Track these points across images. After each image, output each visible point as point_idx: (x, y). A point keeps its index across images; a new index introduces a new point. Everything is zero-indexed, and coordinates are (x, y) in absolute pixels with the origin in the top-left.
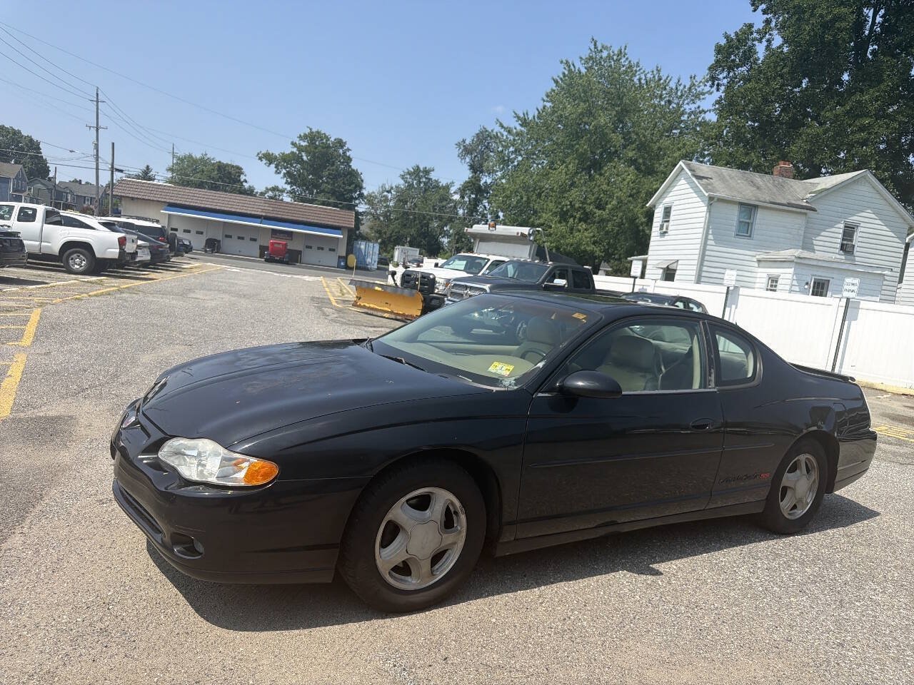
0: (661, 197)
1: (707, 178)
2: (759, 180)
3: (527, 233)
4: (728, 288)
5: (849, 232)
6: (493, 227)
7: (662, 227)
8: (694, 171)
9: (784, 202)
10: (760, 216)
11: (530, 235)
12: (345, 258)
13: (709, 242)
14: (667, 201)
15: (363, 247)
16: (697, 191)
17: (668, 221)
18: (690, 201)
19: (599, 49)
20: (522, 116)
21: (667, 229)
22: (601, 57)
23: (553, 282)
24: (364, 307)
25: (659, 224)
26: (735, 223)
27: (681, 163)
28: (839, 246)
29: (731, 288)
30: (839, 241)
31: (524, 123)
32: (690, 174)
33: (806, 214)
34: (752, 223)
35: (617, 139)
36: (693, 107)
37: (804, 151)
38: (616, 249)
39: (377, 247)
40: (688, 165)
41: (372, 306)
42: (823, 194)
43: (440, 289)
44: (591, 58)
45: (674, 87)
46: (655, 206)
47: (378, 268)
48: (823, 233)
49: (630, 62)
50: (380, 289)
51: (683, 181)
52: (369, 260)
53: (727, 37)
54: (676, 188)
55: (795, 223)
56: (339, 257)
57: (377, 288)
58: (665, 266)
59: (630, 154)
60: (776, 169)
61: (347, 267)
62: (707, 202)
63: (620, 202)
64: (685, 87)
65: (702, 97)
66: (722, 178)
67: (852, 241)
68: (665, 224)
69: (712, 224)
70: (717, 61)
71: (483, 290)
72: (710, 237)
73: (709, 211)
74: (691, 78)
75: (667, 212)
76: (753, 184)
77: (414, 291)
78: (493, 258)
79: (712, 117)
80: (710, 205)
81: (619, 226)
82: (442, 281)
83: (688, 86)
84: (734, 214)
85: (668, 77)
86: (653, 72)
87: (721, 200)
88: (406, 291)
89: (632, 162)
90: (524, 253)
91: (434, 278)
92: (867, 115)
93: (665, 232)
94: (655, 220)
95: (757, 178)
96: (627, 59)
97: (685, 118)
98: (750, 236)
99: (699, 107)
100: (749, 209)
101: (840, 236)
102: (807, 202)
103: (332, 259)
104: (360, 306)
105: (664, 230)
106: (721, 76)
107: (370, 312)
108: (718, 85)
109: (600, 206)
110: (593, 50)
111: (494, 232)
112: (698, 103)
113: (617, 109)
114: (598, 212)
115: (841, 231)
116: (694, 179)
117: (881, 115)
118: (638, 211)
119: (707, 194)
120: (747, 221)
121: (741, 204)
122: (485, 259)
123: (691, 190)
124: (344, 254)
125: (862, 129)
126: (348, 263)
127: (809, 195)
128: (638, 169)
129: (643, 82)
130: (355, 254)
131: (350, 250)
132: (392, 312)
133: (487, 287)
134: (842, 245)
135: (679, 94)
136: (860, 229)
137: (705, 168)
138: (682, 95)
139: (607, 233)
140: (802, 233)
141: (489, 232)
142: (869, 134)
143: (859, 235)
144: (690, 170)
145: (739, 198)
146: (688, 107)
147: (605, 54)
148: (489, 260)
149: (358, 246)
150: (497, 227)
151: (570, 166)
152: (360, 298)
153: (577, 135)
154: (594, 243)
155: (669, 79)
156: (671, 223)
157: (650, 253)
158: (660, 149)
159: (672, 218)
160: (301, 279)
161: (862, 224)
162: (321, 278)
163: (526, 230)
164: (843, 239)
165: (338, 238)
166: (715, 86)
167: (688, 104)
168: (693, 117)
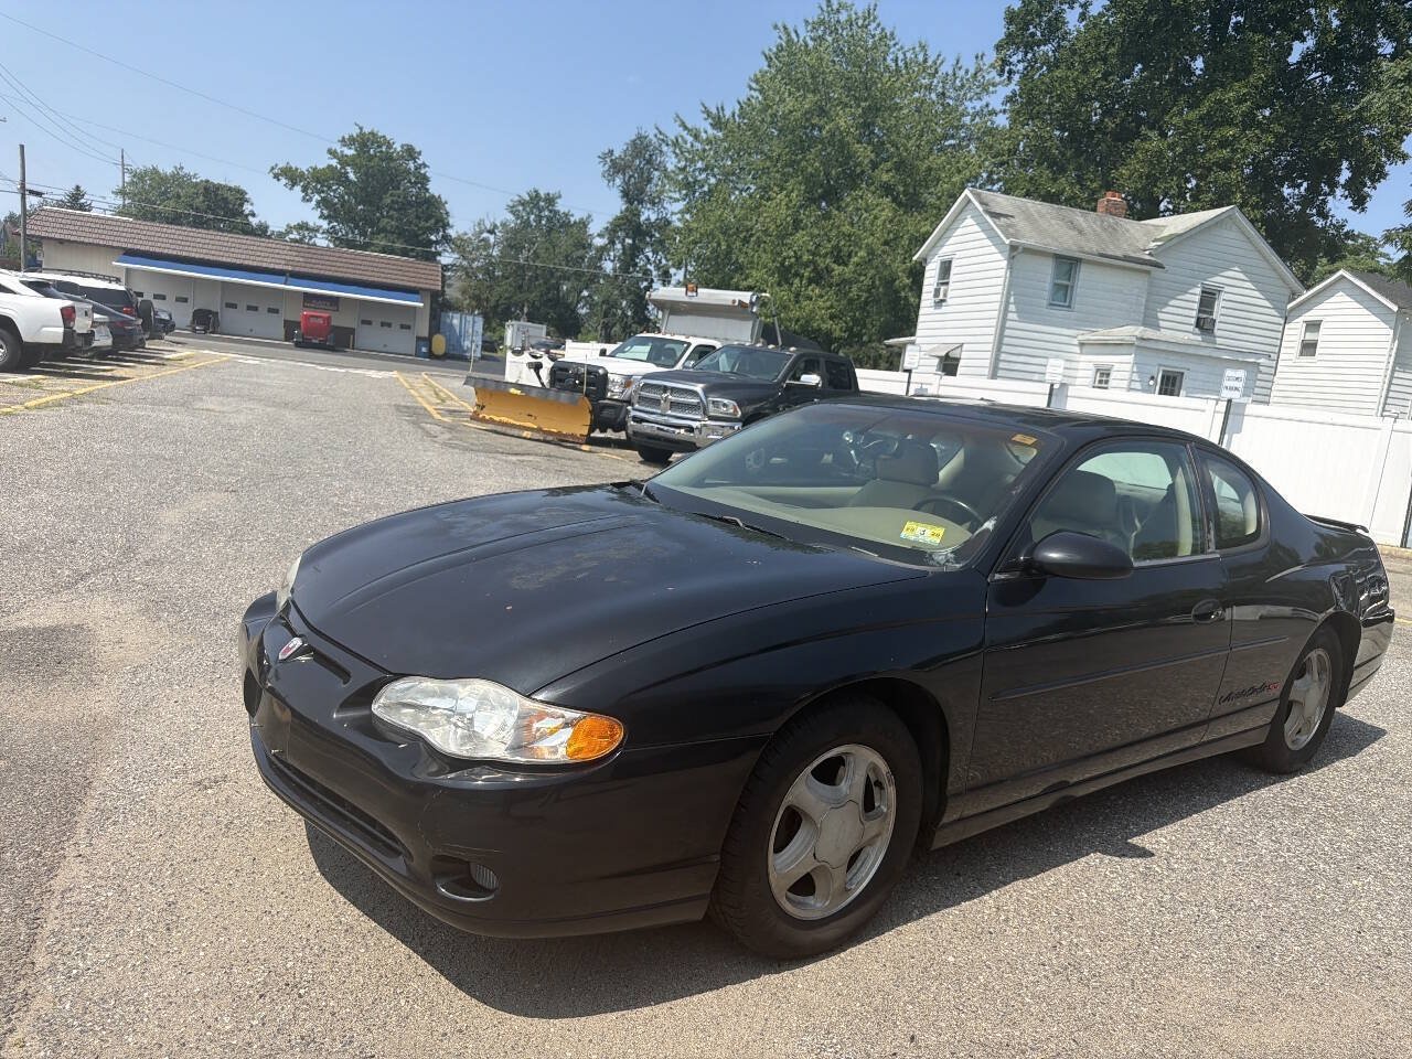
0: (934, 246)
1: (1006, 216)
2: (1081, 219)
3: (748, 302)
4: (1052, 385)
5: (1208, 299)
6: (693, 291)
7: (937, 292)
8: (987, 205)
9: (1119, 254)
10: (1084, 275)
11: (752, 304)
12: (428, 341)
13: (1010, 316)
14: (945, 251)
15: (456, 322)
16: (992, 236)
17: (947, 283)
18: (981, 251)
19: (835, 7)
20: (714, 111)
21: (945, 295)
22: (838, 21)
23: (798, 379)
24: (492, 421)
25: (932, 289)
26: (1048, 286)
27: (966, 192)
28: (1193, 321)
29: (1056, 387)
30: (1194, 313)
31: (718, 123)
32: (981, 209)
33: (1148, 272)
34: (1072, 287)
35: (864, 153)
36: (978, 105)
37: (1141, 177)
38: (864, 326)
39: (480, 322)
40: (978, 196)
41: (505, 419)
42: (1174, 241)
43: (615, 391)
44: (822, 22)
45: (950, 72)
46: (925, 260)
47: (483, 358)
48: (1172, 302)
49: (883, 30)
50: (519, 392)
51: (969, 221)
52: (467, 344)
54: (959, 232)
55: (1134, 285)
56: (419, 339)
57: (513, 391)
58: (943, 354)
59: (885, 177)
60: (1102, 203)
61: (431, 355)
62: (1007, 254)
63: (871, 252)
64: (967, 72)
65: (991, 89)
66: (1028, 217)
67: (1211, 313)
68: (943, 288)
69: (1015, 288)
70: (1009, 35)
71: (694, 393)
72: (1012, 307)
73: (1010, 267)
74: (977, 57)
75: (946, 268)
76: (1072, 225)
77: (578, 395)
78: (695, 342)
79: (1002, 121)
80: (1011, 259)
81: (869, 291)
82: (618, 379)
83: (972, 71)
84: (1046, 271)
85: (939, 56)
86: (914, 49)
87: (1029, 251)
88: (564, 396)
89: (887, 189)
90: (742, 333)
91: (606, 374)
92: (1230, 123)
93: (942, 301)
94: (926, 282)
95: (1077, 216)
96: (879, 25)
97: (967, 120)
98: (1069, 306)
99: (987, 105)
100: (1068, 265)
101: (1196, 306)
102: (1150, 254)
103: (406, 342)
104: (483, 420)
105: (941, 297)
106: (1014, 59)
107: (502, 430)
108: (1010, 72)
109: (840, 259)
110: (825, 9)
111: (694, 300)
112: (986, 99)
113: (863, 104)
114: (838, 269)
115: (1197, 298)
116: (988, 218)
117: (1249, 121)
118: (899, 268)
119: (1007, 242)
120: (1065, 282)
121: (1058, 258)
122: (683, 343)
123: (983, 235)
124: (425, 333)
125: (1223, 144)
126: (433, 349)
127: (1153, 245)
128: (894, 200)
129: (901, 64)
130: (444, 334)
131: (436, 326)
132: (539, 430)
133: (699, 388)
134: (1198, 319)
135: (958, 83)
136: (1223, 296)
137: (1003, 202)
138: (963, 86)
139: (851, 301)
140: (1144, 300)
141: (687, 299)
142: (1234, 151)
143: (1223, 304)
144: (982, 203)
145: (1054, 247)
146: (972, 106)
147: (843, 17)
148: (689, 344)
149: (448, 321)
150: (700, 290)
151: (794, 195)
152: (483, 407)
153: (803, 146)
154: (832, 317)
155: (941, 58)
156: (951, 286)
157: (919, 333)
158: (930, 169)
159: (953, 278)
160: (364, 376)
161: (1227, 289)
162: (395, 374)
163: (746, 297)
164: (1200, 311)
165: (415, 307)
166: (1006, 74)
167: (971, 99)
168: (977, 119)
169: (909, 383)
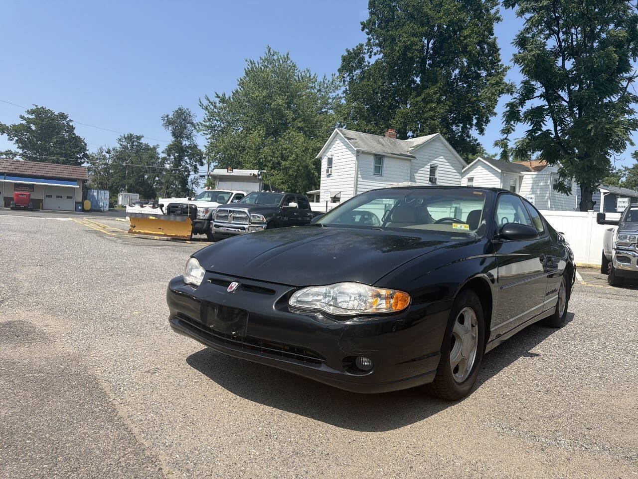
0: (325, 152)
1: (353, 139)
2: (382, 140)
3: (257, 174)
4: (386, 205)
5: (433, 170)
6: (231, 170)
7: (328, 171)
8: (345, 134)
9: (398, 153)
10: (386, 163)
11: (259, 175)
12: (82, 203)
13: (359, 179)
14: (329, 154)
15: (95, 194)
16: (348, 147)
17: (331, 167)
18: (345, 154)
19: (272, 53)
20: (221, 96)
21: (331, 172)
22: (274, 59)
23: (288, 205)
24: (139, 233)
25: (325, 170)
26: (373, 167)
27: (336, 129)
28: (428, 179)
29: (387, 205)
30: (428, 176)
31: (223, 100)
32: (343, 136)
33: (410, 160)
34: (382, 167)
35: (290, 115)
36: (334, 95)
37: (401, 123)
38: (296, 186)
39: (107, 193)
40: (341, 131)
41: (147, 231)
42: (418, 148)
43: (201, 215)
44: (266, 59)
45: (322, 81)
46: (321, 158)
48: (419, 172)
49: (293, 63)
50: (154, 218)
51: (338, 141)
52: (101, 204)
53: (348, 51)
54: (334, 146)
55: (405, 165)
56: (77, 203)
57: (151, 217)
58: (334, 196)
59: (299, 125)
60: (387, 134)
61: (84, 211)
62: (355, 154)
63: (297, 156)
64: (329, 81)
65: (339, 88)
66: (362, 139)
67: (434, 176)
68: (330, 169)
69: (360, 168)
70: (343, 67)
71: (244, 212)
72: (359, 176)
73: (357, 159)
74: (332, 75)
75: (330, 161)
76: (379, 142)
77: (185, 218)
78: (235, 192)
79: (343, 101)
80: (357, 156)
81: (296, 172)
82: (202, 209)
83: (331, 81)
84: (371, 162)
85: (315, 74)
86: (305, 71)
87: (364, 153)
88: (178, 218)
89: (300, 129)
90: (256, 187)
91: (196, 207)
92: (432, 102)
93: (330, 174)
94: (322, 167)
95: (380, 138)
96: (291, 61)
97: (330, 101)
98: (381, 175)
99: (338, 95)
100: (379, 158)
101: (429, 173)
102: (410, 153)
103: (71, 204)
104: (135, 232)
105: (330, 173)
106: (345, 76)
107: (145, 237)
108: (344, 81)
109: (284, 158)
110: (268, 54)
111: (232, 174)
112: (337, 92)
113: (287, 94)
114: (283, 163)
115: (429, 170)
116: (346, 140)
117: (439, 101)
118: (309, 162)
119: (355, 149)
120: (379, 165)
121: (375, 155)
122: (229, 193)
123: (344, 147)
124: (80, 200)
125: (431, 109)
126: (84, 208)
127: (410, 149)
128: (305, 133)
129: (300, 77)
130: (90, 200)
131: (85, 197)
132: (165, 235)
133: (246, 210)
134: (430, 178)
135: (325, 86)
136: (438, 169)
137: (351, 133)
138: (327, 86)
139: (290, 176)
140: (409, 171)
141: (228, 174)
142: (435, 112)
143: (439, 172)
144: (343, 134)
145: (374, 151)
146: (331, 95)
147: (275, 58)
148: (233, 193)
149: (91, 194)
150: (234, 170)
151: (261, 132)
152: (134, 227)
153: (262, 111)
154: (282, 183)
155: (316, 75)
156: (333, 168)
157: (321, 188)
158: (317, 121)
159: (333, 165)
160: (57, 221)
161: (439, 166)
162: (70, 219)
163: (256, 172)
164: (430, 175)
165: (74, 188)
166: (342, 82)
167: (331, 92)
168: (334, 100)
169: (327, 207)
